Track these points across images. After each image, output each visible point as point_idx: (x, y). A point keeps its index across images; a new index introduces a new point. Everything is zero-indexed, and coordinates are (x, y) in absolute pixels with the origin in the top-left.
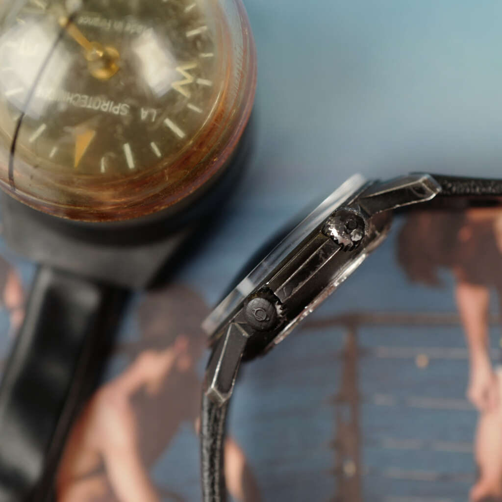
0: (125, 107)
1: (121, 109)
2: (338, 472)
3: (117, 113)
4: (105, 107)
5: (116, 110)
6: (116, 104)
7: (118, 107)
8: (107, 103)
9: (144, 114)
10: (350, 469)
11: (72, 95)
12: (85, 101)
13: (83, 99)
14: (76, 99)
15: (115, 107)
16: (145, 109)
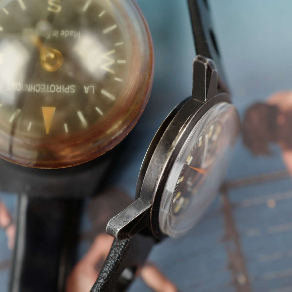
0: (73, 88)
1: (71, 89)
2: (236, 283)
3: (68, 92)
4: (59, 90)
5: (67, 90)
6: (66, 86)
7: (68, 88)
8: (59, 87)
9: (86, 89)
10: (242, 280)
11: (35, 85)
12: (44, 89)
13: (43, 87)
14: (37, 88)
15: (66, 89)
16: (87, 86)
